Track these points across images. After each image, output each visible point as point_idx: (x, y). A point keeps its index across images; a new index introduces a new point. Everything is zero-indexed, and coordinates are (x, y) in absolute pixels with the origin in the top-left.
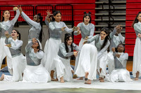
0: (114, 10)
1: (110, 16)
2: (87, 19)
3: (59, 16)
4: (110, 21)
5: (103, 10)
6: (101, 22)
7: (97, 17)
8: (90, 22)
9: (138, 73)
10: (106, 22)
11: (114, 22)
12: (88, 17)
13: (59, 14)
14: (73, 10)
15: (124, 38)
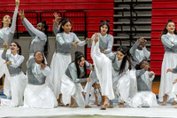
0: (137, 18)
1: (132, 25)
2: (104, 28)
3: (68, 25)
4: (131, 32)
5: (123, 18)
6: (121, 32)
7: (116, 26)
8: (108, 33)
9: (166, 96)
10: (127, 32)
11: (137, 32)
12: (105, 26)
13: (69, 23)
14: (85, 17)
15: (149, 53)
